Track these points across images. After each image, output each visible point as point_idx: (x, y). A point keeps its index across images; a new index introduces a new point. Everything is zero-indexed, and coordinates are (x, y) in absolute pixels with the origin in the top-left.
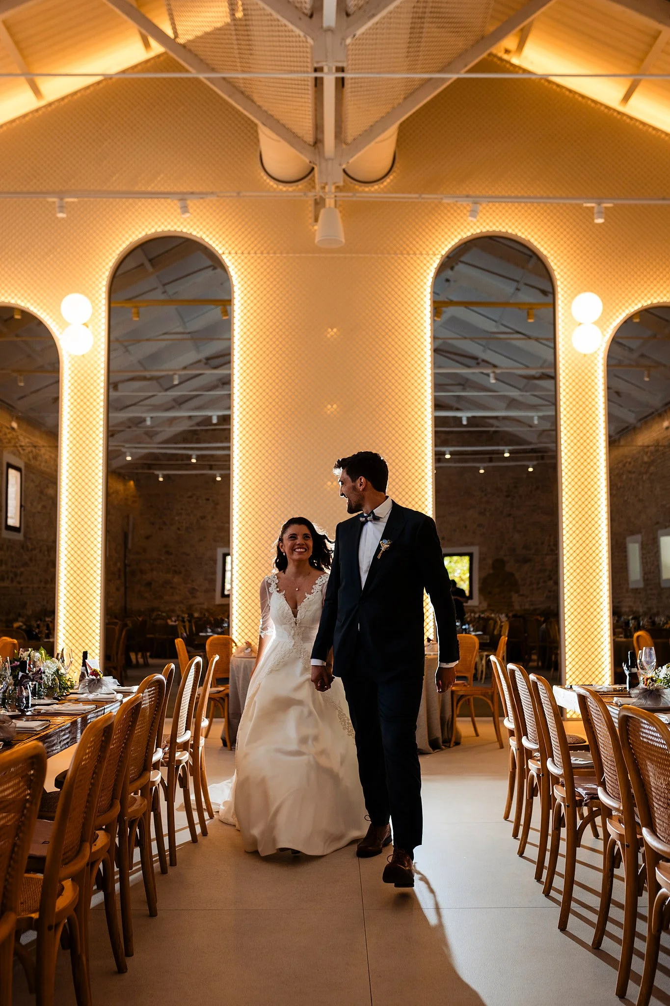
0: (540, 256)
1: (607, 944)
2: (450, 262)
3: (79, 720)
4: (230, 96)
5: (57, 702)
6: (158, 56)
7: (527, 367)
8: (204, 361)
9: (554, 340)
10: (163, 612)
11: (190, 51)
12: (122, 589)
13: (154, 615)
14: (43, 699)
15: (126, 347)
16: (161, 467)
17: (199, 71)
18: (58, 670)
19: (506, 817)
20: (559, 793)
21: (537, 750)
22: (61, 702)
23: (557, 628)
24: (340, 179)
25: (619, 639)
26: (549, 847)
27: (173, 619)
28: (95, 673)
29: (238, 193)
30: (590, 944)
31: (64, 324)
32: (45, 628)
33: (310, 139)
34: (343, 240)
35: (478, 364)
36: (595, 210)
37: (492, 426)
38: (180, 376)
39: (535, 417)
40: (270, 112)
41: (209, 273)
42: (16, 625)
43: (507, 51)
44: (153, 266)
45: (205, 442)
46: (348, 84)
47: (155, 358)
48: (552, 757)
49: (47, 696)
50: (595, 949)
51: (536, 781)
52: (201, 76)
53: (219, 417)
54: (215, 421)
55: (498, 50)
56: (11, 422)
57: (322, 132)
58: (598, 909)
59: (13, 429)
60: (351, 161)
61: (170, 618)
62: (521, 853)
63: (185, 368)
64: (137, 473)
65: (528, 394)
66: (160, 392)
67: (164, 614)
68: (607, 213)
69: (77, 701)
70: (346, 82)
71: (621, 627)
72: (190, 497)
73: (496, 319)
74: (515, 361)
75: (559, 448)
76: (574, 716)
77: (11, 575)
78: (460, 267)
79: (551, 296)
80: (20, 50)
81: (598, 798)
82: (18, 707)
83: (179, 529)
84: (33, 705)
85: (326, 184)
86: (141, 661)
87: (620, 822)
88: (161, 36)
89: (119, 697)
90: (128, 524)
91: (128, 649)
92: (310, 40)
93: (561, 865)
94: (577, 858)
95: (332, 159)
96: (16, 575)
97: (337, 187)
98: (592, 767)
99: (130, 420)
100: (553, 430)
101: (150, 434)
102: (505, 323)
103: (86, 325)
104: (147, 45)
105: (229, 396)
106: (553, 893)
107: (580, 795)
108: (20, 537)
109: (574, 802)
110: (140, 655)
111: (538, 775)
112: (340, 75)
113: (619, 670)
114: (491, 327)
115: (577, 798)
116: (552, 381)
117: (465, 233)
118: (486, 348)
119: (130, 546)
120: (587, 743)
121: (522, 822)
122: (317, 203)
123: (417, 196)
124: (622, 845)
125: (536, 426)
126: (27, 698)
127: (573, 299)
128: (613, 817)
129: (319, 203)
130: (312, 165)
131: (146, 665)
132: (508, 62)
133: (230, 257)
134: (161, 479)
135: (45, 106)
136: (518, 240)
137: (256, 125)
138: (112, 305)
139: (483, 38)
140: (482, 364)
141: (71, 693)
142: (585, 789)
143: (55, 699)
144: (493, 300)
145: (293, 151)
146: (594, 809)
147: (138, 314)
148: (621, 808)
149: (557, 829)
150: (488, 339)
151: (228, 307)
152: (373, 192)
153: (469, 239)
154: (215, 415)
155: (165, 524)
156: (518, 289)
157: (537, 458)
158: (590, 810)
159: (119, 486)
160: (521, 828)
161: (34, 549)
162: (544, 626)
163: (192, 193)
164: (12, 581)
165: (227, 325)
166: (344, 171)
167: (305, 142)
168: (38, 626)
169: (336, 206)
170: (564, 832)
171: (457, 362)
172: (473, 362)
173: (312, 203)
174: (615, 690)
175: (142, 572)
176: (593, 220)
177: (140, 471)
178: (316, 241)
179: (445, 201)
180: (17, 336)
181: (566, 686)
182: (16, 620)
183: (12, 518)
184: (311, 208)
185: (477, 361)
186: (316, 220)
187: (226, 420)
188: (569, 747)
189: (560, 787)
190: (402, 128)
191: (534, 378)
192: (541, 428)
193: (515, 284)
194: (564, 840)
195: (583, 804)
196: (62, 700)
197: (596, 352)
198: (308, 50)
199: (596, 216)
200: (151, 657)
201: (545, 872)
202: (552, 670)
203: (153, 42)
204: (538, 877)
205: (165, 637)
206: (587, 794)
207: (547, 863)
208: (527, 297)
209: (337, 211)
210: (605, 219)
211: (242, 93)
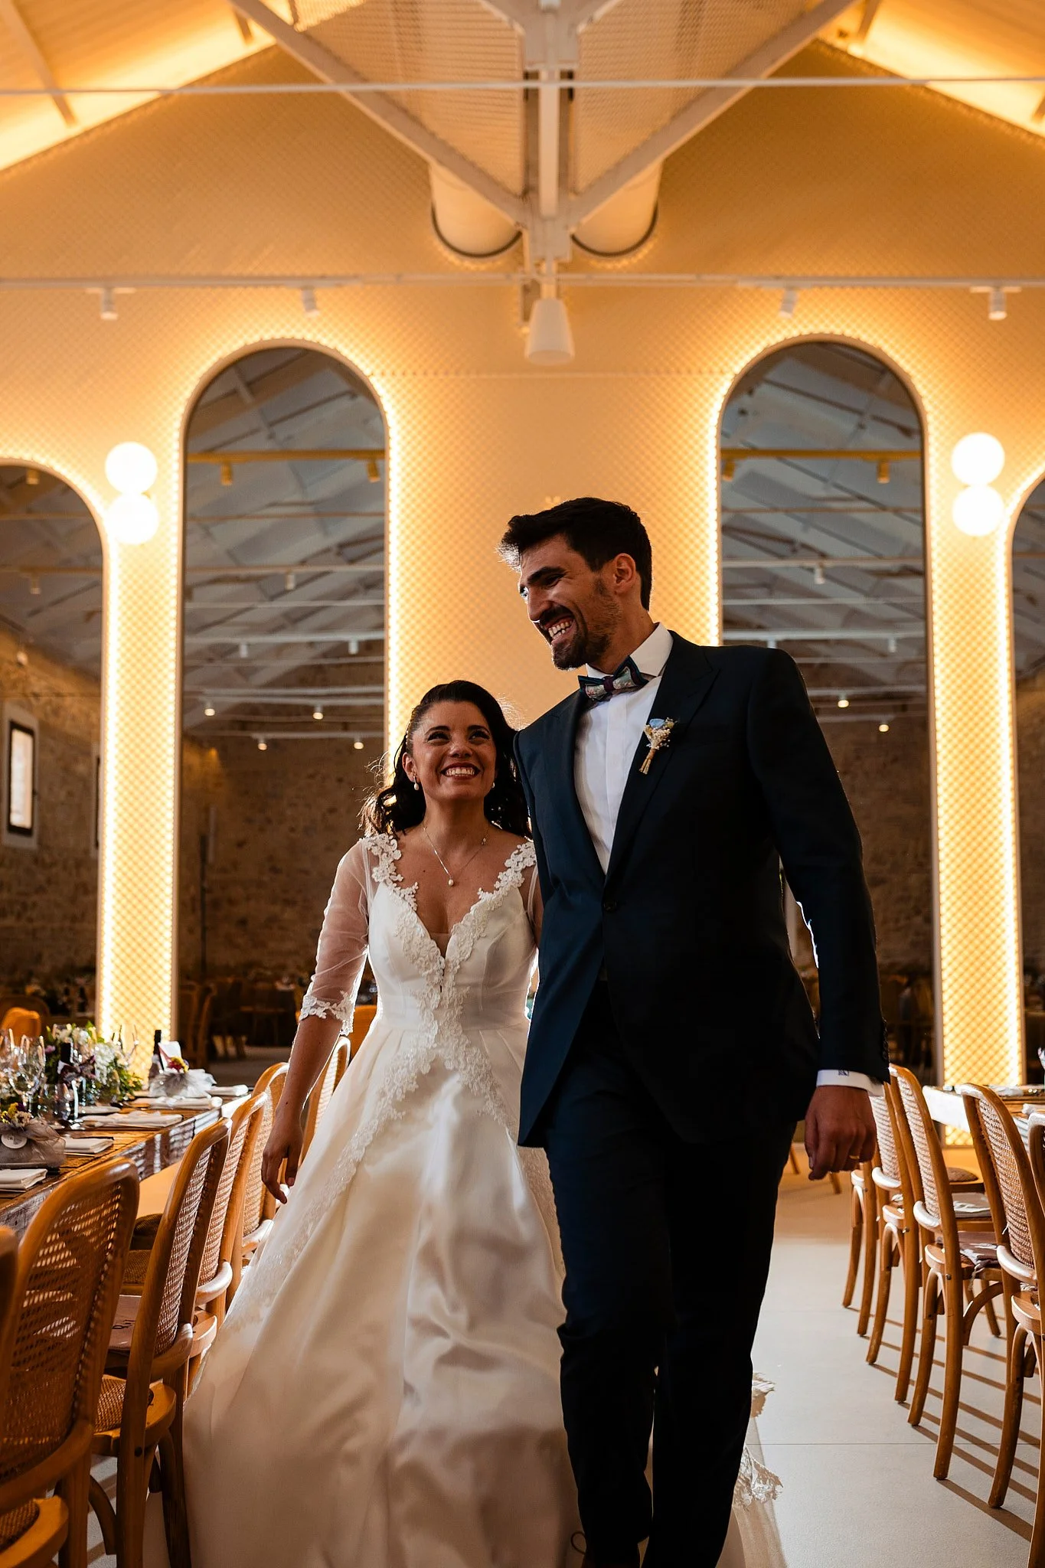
0: (900, 374)
1: (1012, 1500)
2: (747, 383)
3: (158, 1137)
4: (385, 117)
5: (118, 1109)
6: (266, 51)
7: (880, 557)
8: (335, 550)
9: (923, 511)
10: (266, 968)
11: (318, 44)
12: (198, 931)
13: (252, 974)
14: (94, 1105)
15: (206, 529)
16: (262, 727)
17: (338, 81)
18: (116, 1060)
19: (847, 1303)
20: (934, 1258)
21: (898, 1190)
22: (125, 1110)
23: (928, 994)
24: (567, 250)
25: (1033, 1014)
26: (917, 1349)
27: (285, 980)
28: (175, 1064)
29: (399, 277)
30: (986, 1501)
31: (110, 493)
32: (78, 995)
33: (516, 185)
34: (571, 351)
35: (794, 551)
36: (992, 298)
37: (817, 655)
38: (297, 576)
39: (891, 640)
40: (451, 144)
41: (345, 403)
42: (30, 989)
43: (842, 34)
44: (253, 393)
45: (336, 684)
46: (579, 98)
47: (253, 545)
48: (923, 1199)
49: (100, 1100)
50: (994, 1507)
51: (896, 1240)
52: (343, 89)
53: (360, 644)
54: (353, 649)
55: (828, 34)
56: (15, 653)
57: (537, 174)
58: (998, 1447)
59: (20, 664)
60: (585, 220)
61: (279, 978)
62: (872, 1360)
63: (303, 563)
64: (222, 738)
65: (880, 601)
66: (261, 601)
67: (269, 973)
68: (1011, 303)
69: (149, 1109)
70: (576, 94)
71: (1037, 993)
72: (312, 777)
73: (823, 474)
74: (856, 545)
75: (931, 694)
76: (960, 1142)
77: (17, 908)
78: (764, 390)
79: (917, 438)
80: (40, 45)
81: (998, 1266)
82: (58, 1118)
83: (292, 830)
84: (81, 1115)
85: (543, 259)
86: (232, 1050)
87: (1033, 1301)
88: (271, 21)
89: (217, 1102)
90: (207, 820)
91: (213, 1030)
92: (519, 30)
93: (938, 1378)
94: (964, 1368)
95: (553, 219)
96: (24, 906)
97: (560, 264)
98: (989, 1218)
99: (212, 648)
100: (922, 662)
101: (245, 672)
102: (840, 482)
103: (147, 494)
104: (246, 33)
105: (381, 609)
106: (924, 1422)
107: (969, 1261)
108: (30, 844)
109: (961, 1273)
110: (229, 1040)
111: (900, 1231)
112: (567, 84)
113: (1034, 1065)
114: (817, 489)
115: (964, 1265)
116: (920, 580)
117: (773, 337)
118: (807, 524)
119: (211, 857)
120: (981, 1180)
121: (873, 1310)
122: (526, 290)
123: (692, 277)
124: (1038, 1337)
125: (893, 655)
126: (72, 1103)
127: (954, 444)
128: (1022, 1295)
129: (531, 291)
130: (519, 228)
131: (241, 1057)
132: (844, 53)
133: (383, 380)
134: (262, 747)
135: (80, 137)
136: (863, 347)
137: (425, 163)
138: (189, 461)
139: (802, 16)
140: (803, 551)
141: (137, 1098)
142: (976, 1250)
143: (114, 1105)
144: (819, 445)
145: (487, 206)
146: (992, 1283)
147: (230, 475)
148: (1035, 1278)
149: (932, 1317)
150: (811, 509)
151: (379, 463)
152: (619, 272)
153: (779, 346)
154: (353, 640)
155: (269, 821)
156: (861, 426)
157: (895, 709)
158: (985, 1284)
159: (194, 759)
160: (872, 1322)
161: (53, 864)
162: (907, 991)
163: (323, 277)
164: (19, 916)
165: (380, 492)
166: (574, 238)
167: (508, 192)
168: (67, 992)
169: (558, 296)
170: (942, 1321)
171: (760, 548)
172: (784, 549)
173: (517, 288)
174: (1026, 1094)
175: (231, 902)
176: (987, 313)
177: (226, 733)
178: (528, 352)
179: (741, 285)
180: (30, 511)
181: (945, 1088)
182: (29, 982)
183: (18, 812)
184: (517, 298)
185: (791, 547)
186: (526, 317)
187: (376, 647)
188: (951, 1187)
189: (935, 1248)
190: (669, 166)
191: (889, 574)
192: (900, 659)
193: (856, 418)
194: (942, 1339)
195: (974, 1274)
196: (125, 1106)
197: (993, 533)
198: (516, 42)
199: (991, 307)
200: (249, 1043)
201: (912, 1390)
202: (922, 1066)
203: (255, 28)
204: (901, 1397)
205: (271, 1010)
206: (979, 1258)
207: (914, 1375)
208: (878, 439)
209: (561, 305)
210: (1008, 312)
211: (405, 111)
